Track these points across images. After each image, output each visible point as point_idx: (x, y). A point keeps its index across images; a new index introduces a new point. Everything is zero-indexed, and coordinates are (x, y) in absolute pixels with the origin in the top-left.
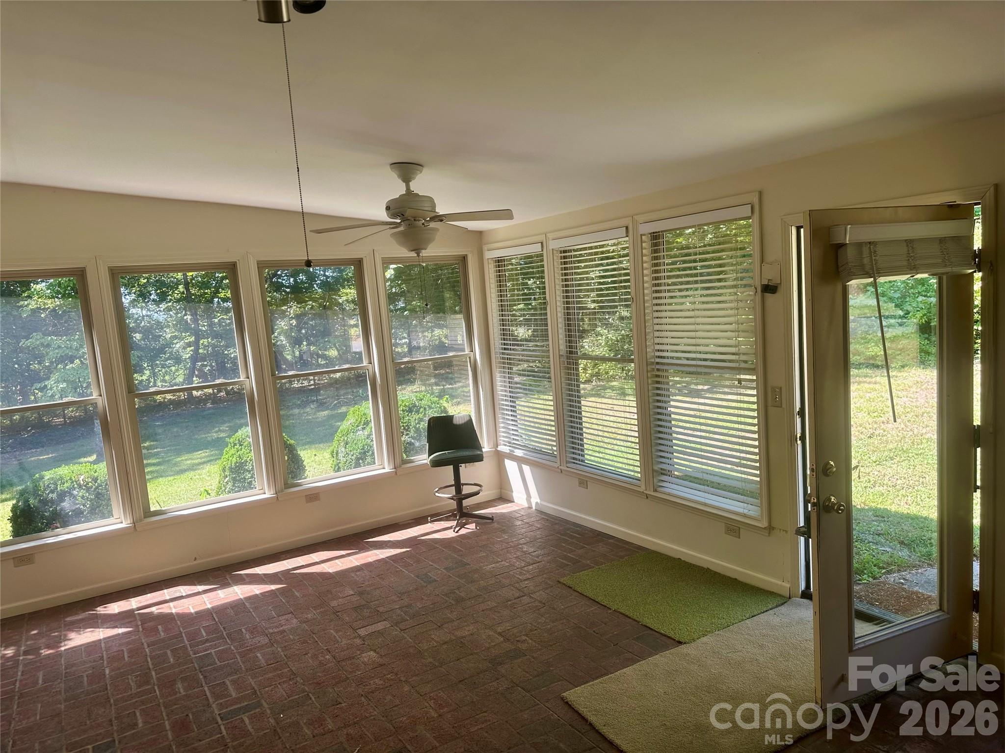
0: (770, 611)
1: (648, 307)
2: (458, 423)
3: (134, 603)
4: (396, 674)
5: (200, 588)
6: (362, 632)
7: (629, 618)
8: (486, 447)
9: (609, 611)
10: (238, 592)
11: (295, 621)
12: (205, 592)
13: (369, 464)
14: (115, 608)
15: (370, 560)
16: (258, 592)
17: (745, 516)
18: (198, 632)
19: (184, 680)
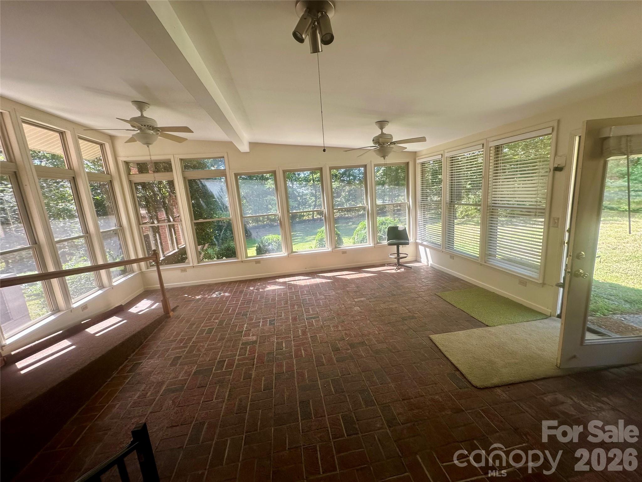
0: (539, 321)
1: (491, 180)
2: (400, 230)
3: (287, 279)
4: (366, 316)
5: (307, 278)
6: (356, 300)
7: (465, 312)
8: (411, 239)
9: (456, 308)
10: (318, 281)
11: (334, 292)
12: (308, 279)
13: (365, 243)
14: (281, 280)
15: (362, 276)
16: (324, 282)
17: (530, 277)
18: (303, 291)
19: (297, 305)
